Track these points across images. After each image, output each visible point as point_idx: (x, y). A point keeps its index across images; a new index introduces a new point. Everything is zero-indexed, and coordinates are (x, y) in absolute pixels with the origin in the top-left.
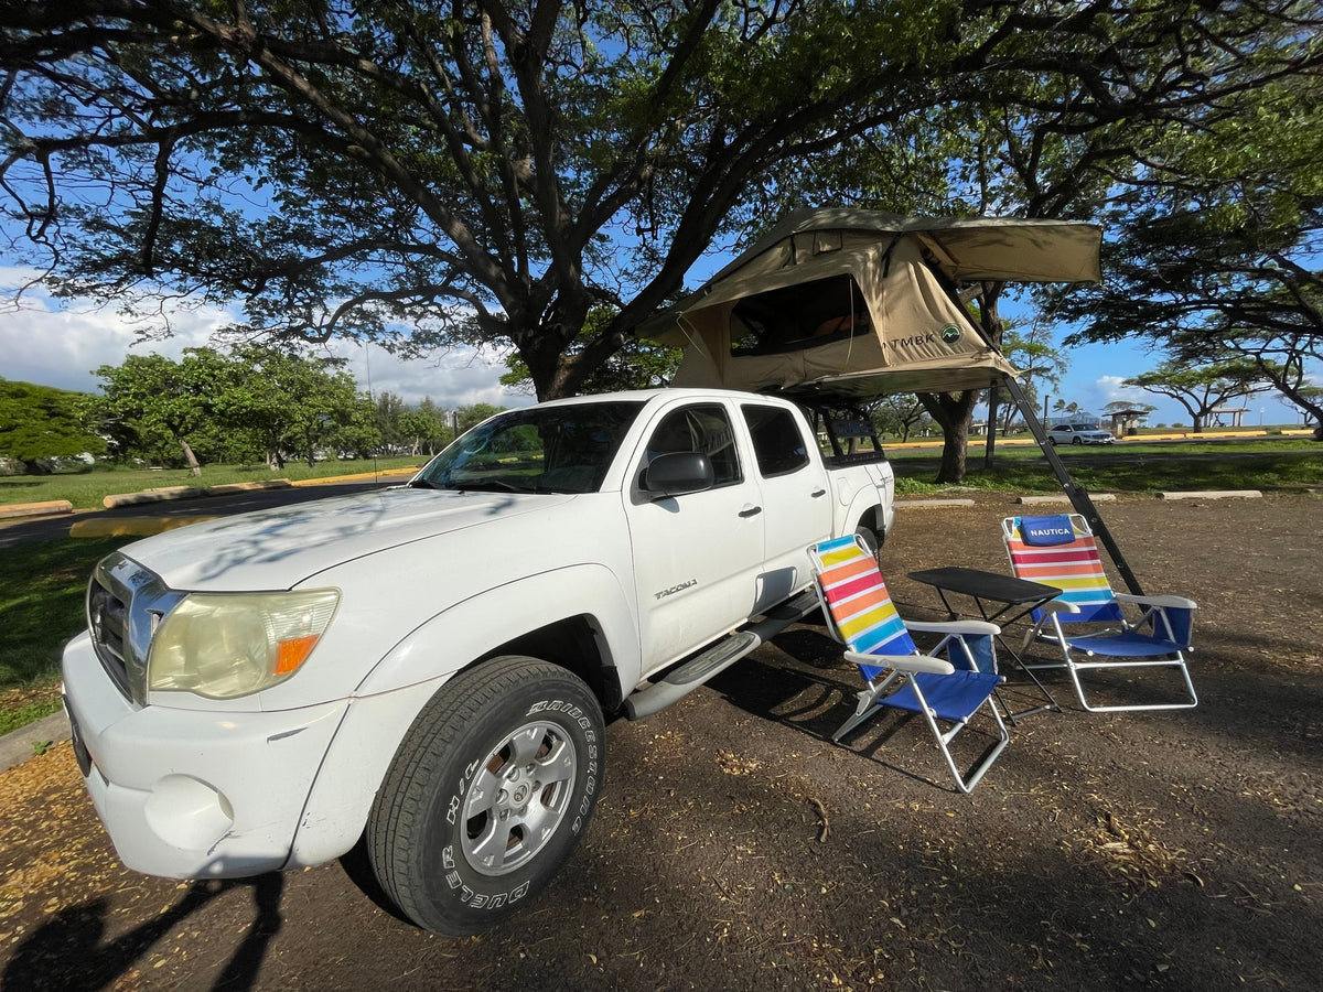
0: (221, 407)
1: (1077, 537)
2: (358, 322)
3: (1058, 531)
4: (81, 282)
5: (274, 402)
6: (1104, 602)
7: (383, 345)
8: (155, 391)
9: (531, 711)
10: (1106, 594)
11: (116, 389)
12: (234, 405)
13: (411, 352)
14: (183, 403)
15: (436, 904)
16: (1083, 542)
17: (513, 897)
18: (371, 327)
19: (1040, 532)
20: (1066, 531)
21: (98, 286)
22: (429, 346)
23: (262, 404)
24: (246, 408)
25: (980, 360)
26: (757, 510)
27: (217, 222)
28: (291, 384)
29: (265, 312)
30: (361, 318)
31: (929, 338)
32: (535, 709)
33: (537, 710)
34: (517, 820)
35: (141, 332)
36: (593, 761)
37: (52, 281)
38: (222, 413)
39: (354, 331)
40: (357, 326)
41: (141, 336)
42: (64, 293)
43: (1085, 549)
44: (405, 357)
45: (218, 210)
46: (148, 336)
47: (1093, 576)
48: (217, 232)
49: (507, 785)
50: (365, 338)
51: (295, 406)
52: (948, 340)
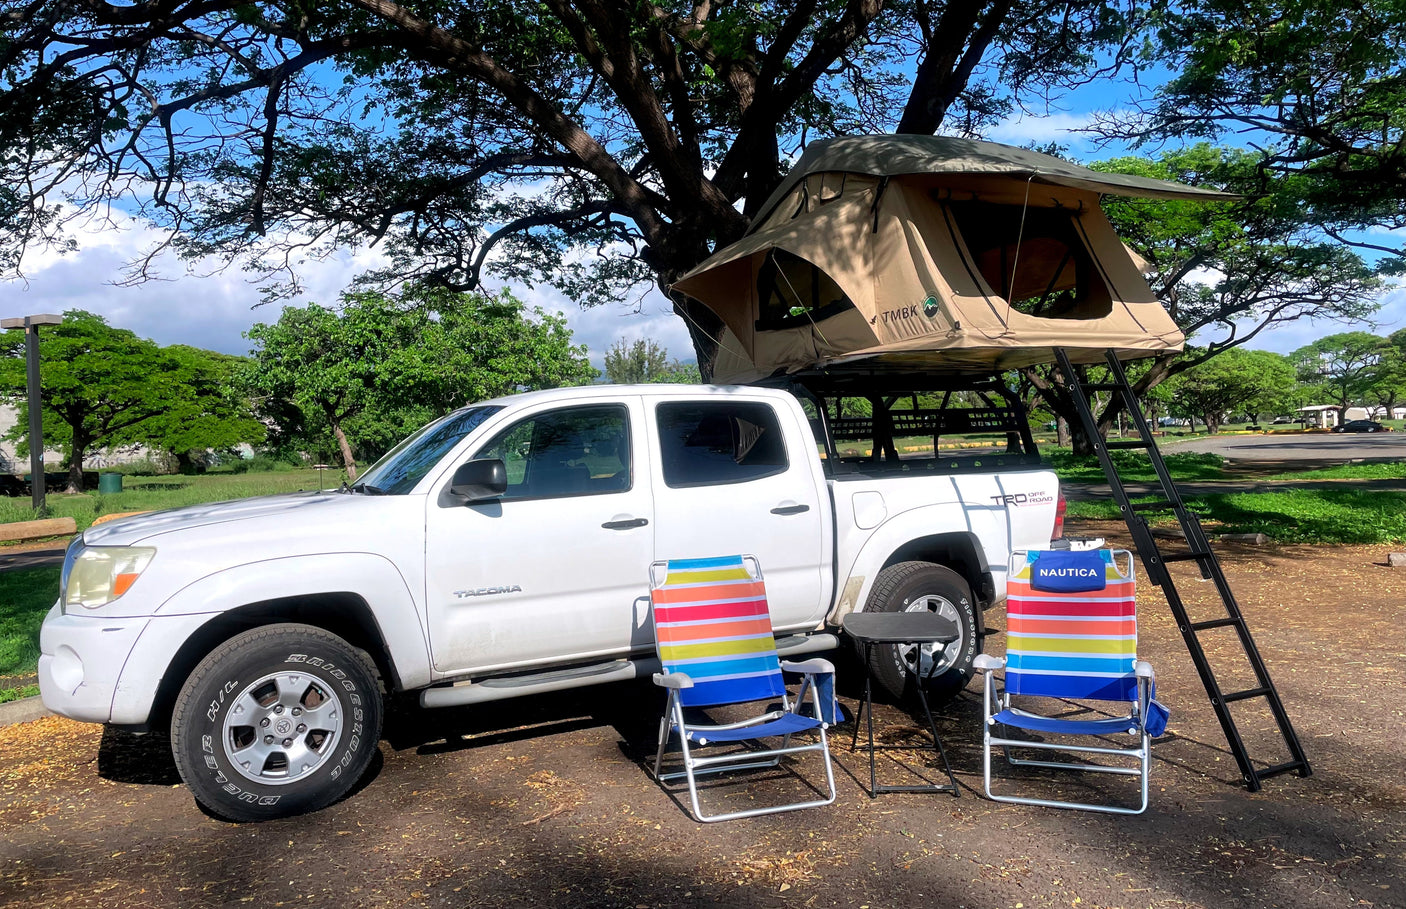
0: (386, 377)
1: (1109, 582)
2: (527, 254)
3: (1080, 572)
4: (208, 238)
5: (449, 368)
6: (1120, 675)
7: (560, 285)
8: (312, 357)
9: (290, 659)
10: (1126, 664)
11: (269, 356)
12: (400, 373)
13: (600, 292)
14: (340, 374)
15: (197, 774)
16: (1119, 590)
17: (263, 801)
18: (543, 258)
19: (1053, 572)
20: (1093, 572)
21: (223, 242)
22: (623, 281)
23: (433, 373)
24: (414, 377)
25: (954, 339)
26: (639, 523)
27: (348, 145)
28: (476, 338)
29: (411, 250)
30: (530, 248)
31: (913, 311)
32: (294, 658)
33: (296, 660)
34: (280, 749)
35: (266, 291)
36: (359, 723)
37: (181, 242)
38: (385, 384)
39: (522, 266)
40: (527, 259)
41: (266, 295)
42: (192, 254)
43: (1120, 600)
44: (593, 300)
45: (347, 132)
46: (274, 294)
47: (1119, 638)
48: (347, 158)
49: (272, 716)
50: (537, 274)
51: (477, 373)
52: (930, 313)
